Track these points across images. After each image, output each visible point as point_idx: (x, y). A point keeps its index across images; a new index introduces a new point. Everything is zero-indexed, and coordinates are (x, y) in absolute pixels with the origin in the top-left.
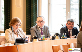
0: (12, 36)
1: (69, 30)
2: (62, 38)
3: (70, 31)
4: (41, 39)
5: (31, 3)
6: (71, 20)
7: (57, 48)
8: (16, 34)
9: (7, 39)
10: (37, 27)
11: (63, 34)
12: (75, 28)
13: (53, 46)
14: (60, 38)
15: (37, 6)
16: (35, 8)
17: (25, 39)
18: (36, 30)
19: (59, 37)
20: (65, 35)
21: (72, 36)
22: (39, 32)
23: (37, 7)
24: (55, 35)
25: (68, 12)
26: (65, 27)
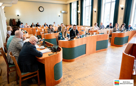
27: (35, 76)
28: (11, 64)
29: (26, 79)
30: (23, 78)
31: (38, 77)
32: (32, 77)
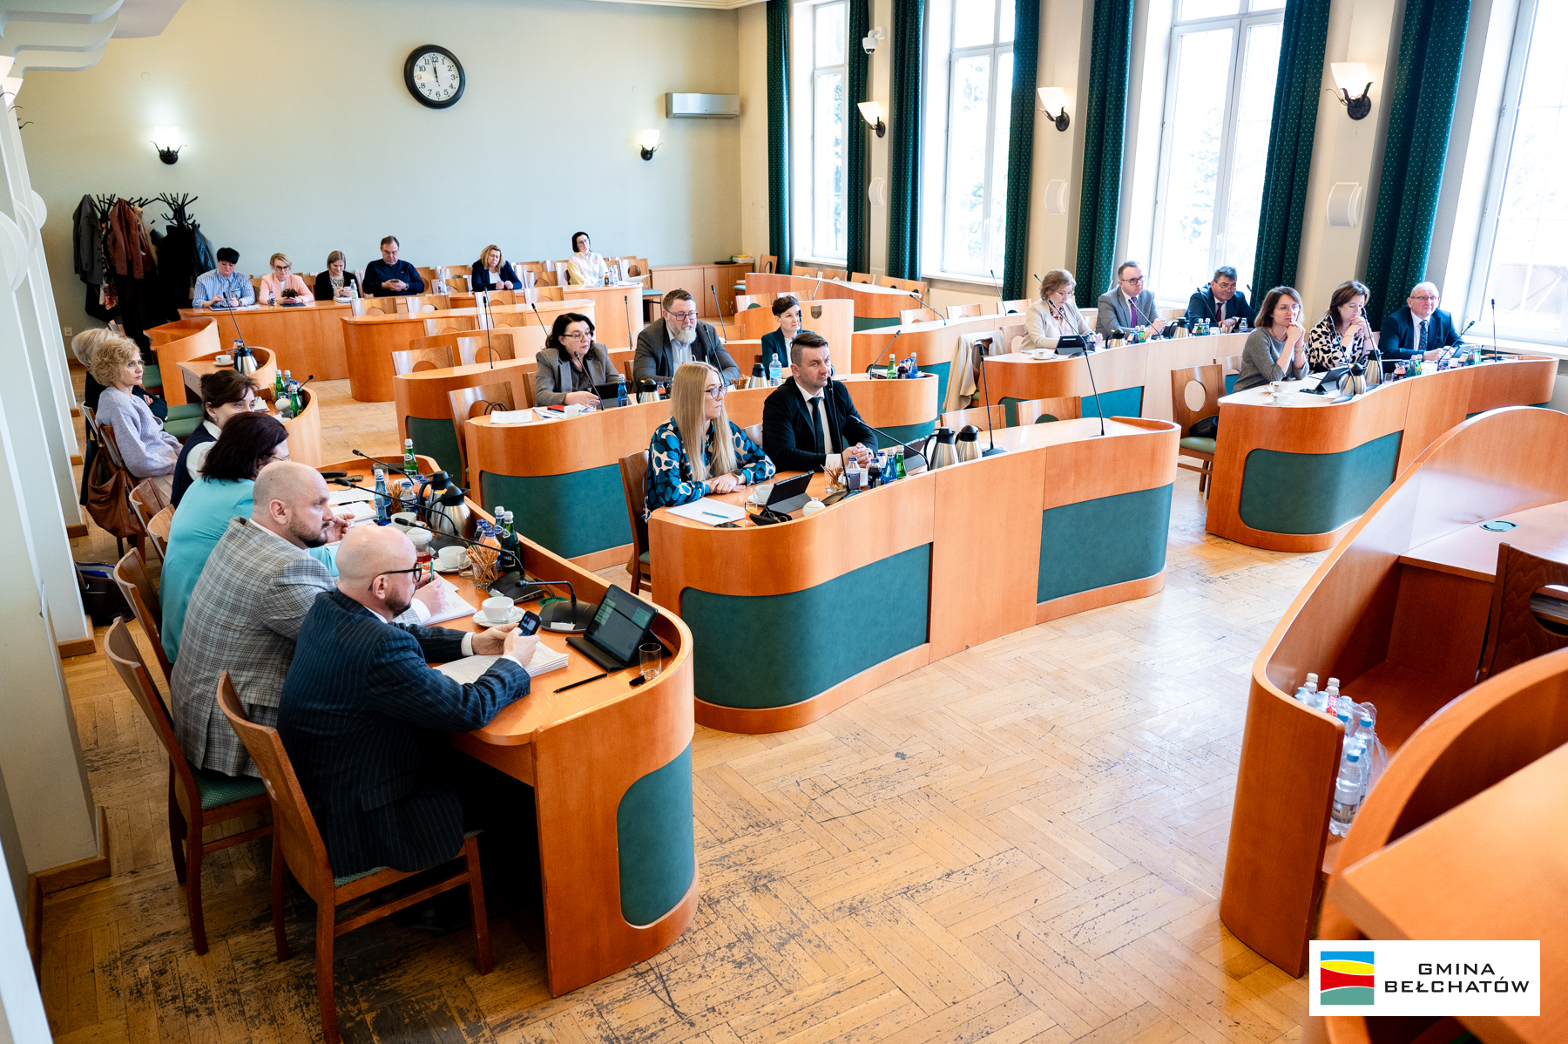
0: (1045, 323)
1: (1217, 301)
2: (1194, 331)
3: (1220, 305)
4: (1134, 339)
5: (1097, 201)
6: (1230, 272)
7: (1185, 376)
8: (1057, 318)
9: (1031, 333)
10: (1118, 296)
11: (1201, 320)
12: (1238, 293)
13: (1172, 371)
14: (1190, 332)
15: (1115, 213)
16: (1110, 220)
17: (1086, 338)
18: (1115, 303)
19: (1186, 330)
20: (1204, 322)
21: (1226, 318)
22: (1125, 308)
23: (1115, 218)
24: (1176, 324)
25: (1219, 237)
26: (1206, 290)
27: (447, 885)
28: (218, 779)
29: (372, 916)
30: (343, 912)
31: (477, 897)
32: (425, 895)
